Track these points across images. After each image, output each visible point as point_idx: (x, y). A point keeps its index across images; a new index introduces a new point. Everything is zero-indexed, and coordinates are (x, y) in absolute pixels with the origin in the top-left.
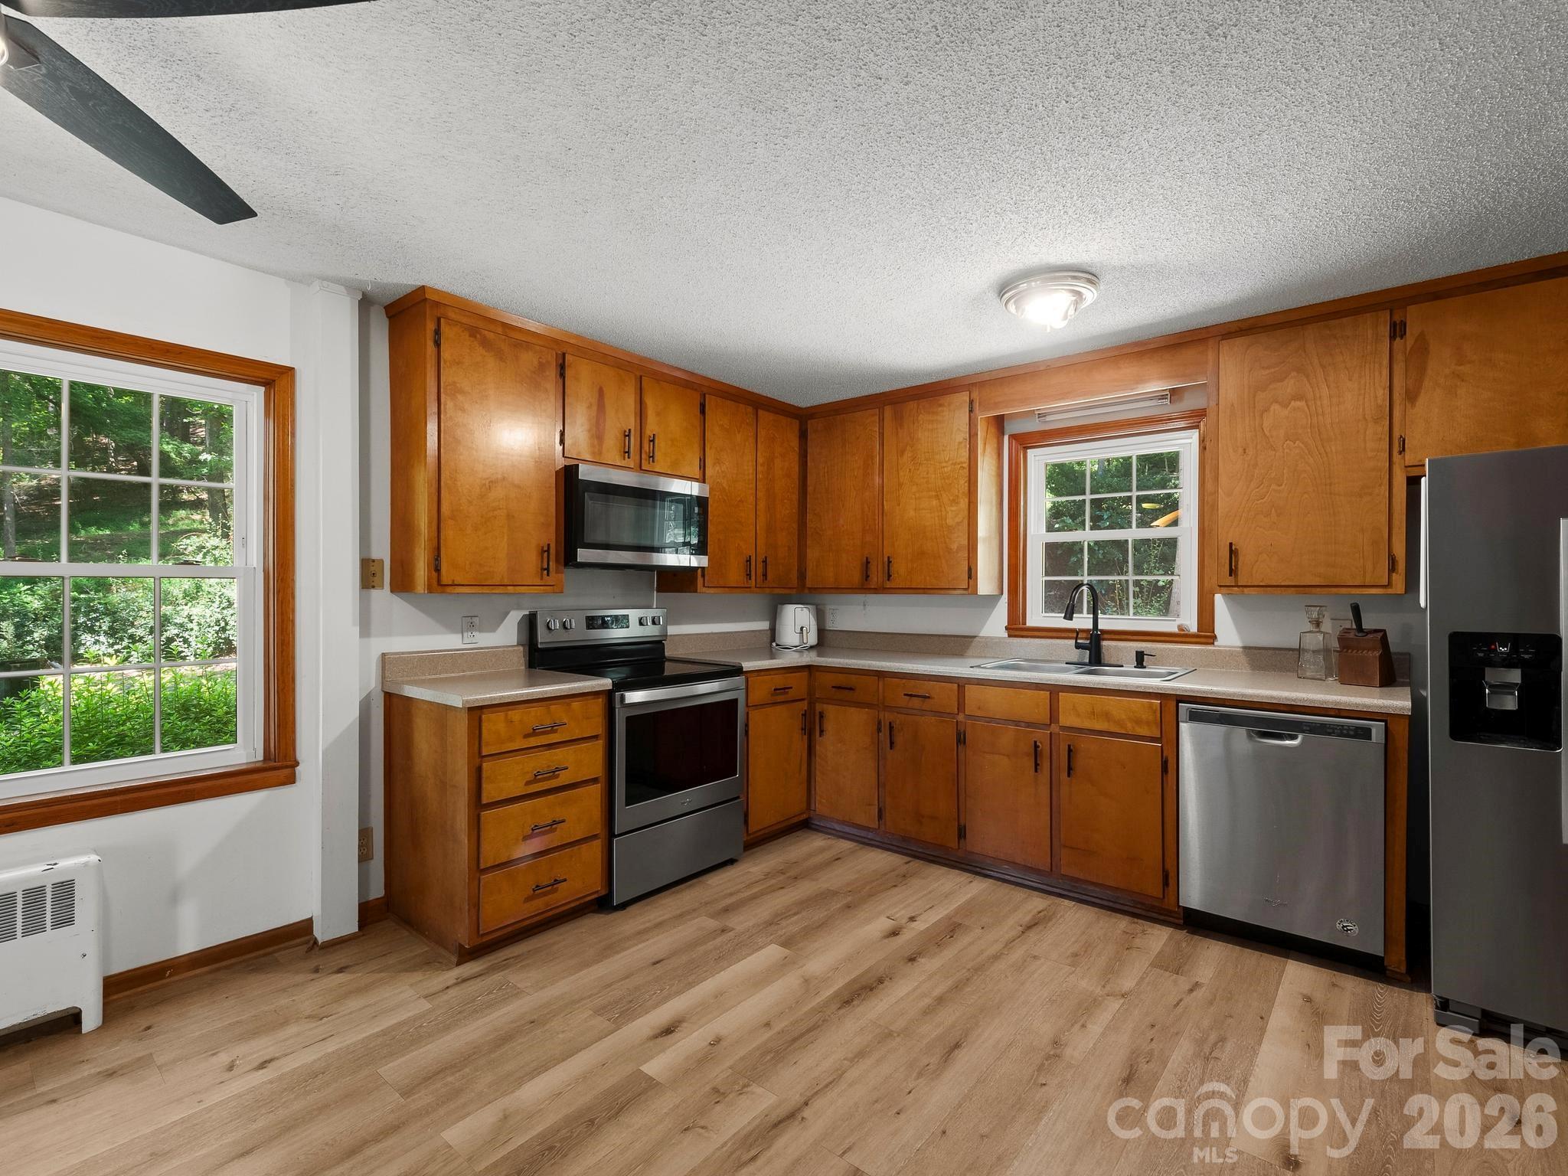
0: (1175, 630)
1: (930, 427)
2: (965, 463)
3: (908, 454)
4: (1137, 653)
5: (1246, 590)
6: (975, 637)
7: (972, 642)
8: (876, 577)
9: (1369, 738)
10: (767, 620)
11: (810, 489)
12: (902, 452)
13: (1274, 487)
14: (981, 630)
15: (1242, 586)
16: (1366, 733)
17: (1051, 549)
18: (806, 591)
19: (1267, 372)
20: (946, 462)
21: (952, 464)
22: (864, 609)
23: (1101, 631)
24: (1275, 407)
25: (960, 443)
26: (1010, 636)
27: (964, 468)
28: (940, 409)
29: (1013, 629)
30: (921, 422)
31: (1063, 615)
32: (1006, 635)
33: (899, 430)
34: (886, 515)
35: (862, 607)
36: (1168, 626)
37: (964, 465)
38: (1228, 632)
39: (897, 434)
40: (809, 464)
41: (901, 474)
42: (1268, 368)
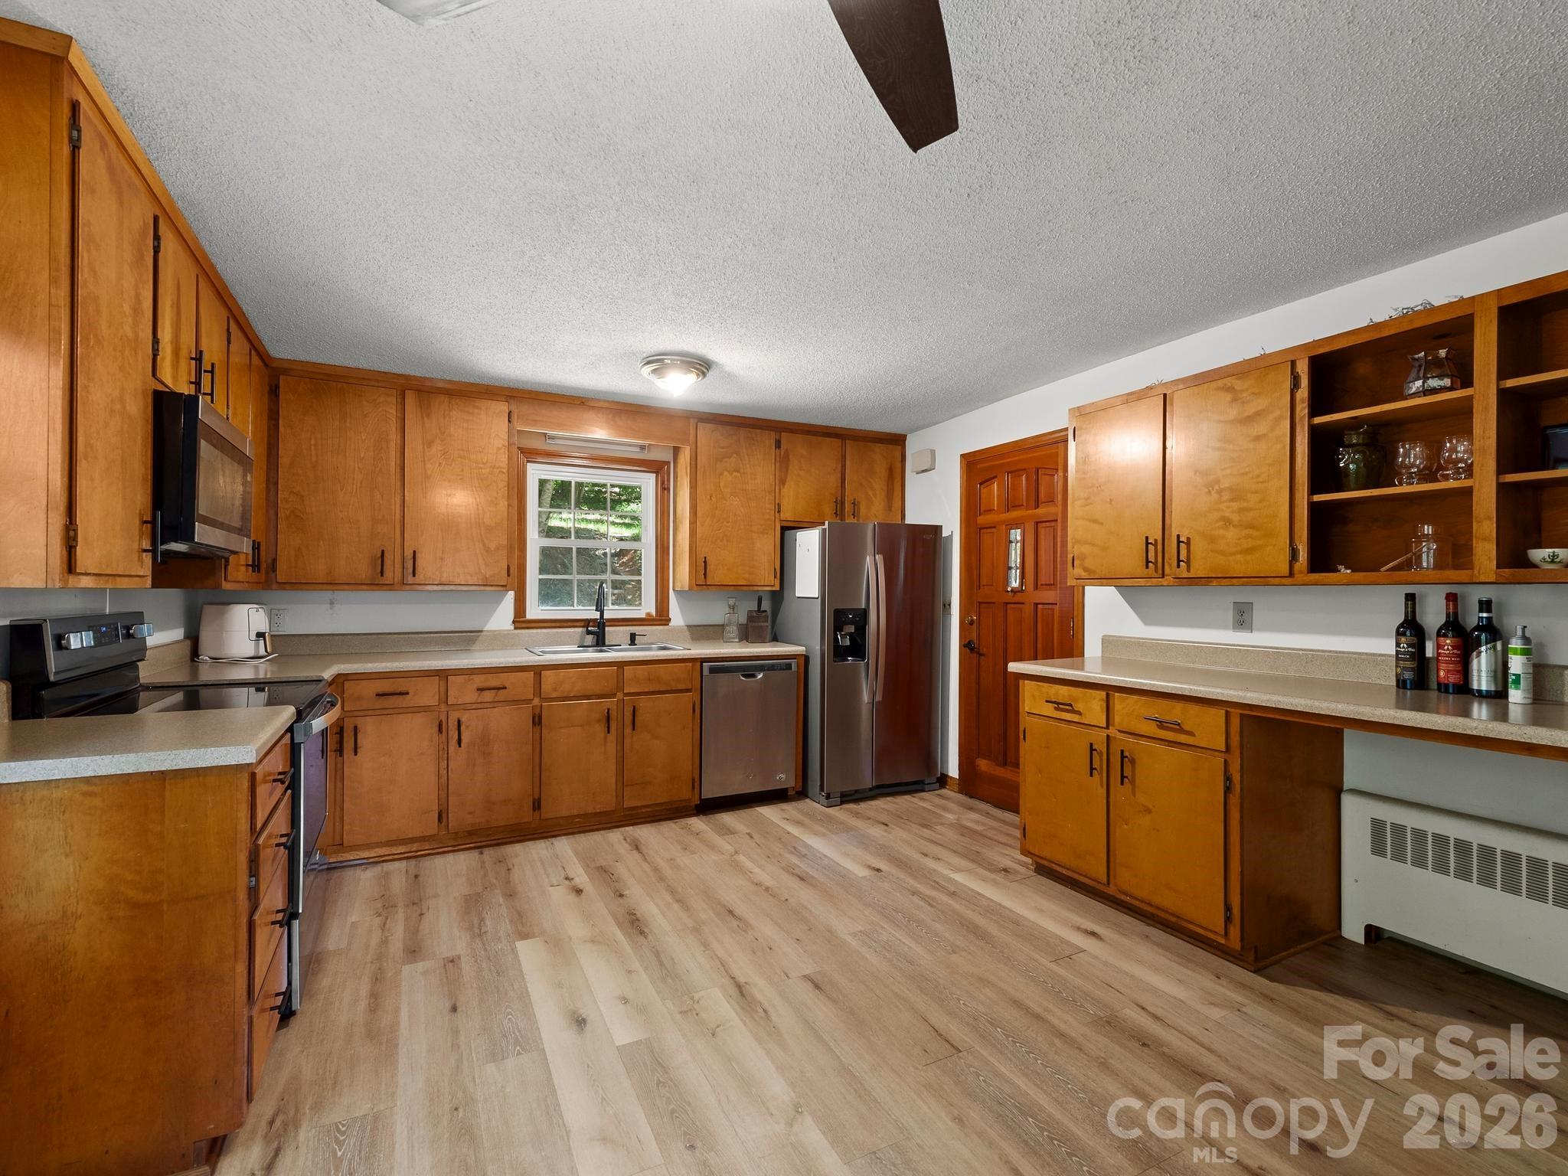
0: (644, 616)
1: (465, 425)
2: (505, 468)
3: (437, 448)
4: (631, 634)
5: (710, 587)
6: (481, 631)
7: (478, 636)
8: (392, 572)
9: (791, 669)
10: (180, 627)
11: (284, 461)
12: (430, 444)
13: (725, 523)
14: (485, 626)
15: (709, 585)
16: (789, 667)
17: (546, 552)
18: (275, 586)
19: (722, 450)
20: (484, 464)
21: (491, 467)
22: (331, 609)
23: (606, 619)
24: (726, 473)
25: (499, 449)
26: (515, 628)
27: (503, 472)
28: (476, 411)
29: (519, 622)
30: (454, 419)
31: (594, 608)
32: (512, 627)
33: (426, 419)
34: (408, 507)
35: (328, 606)
36: (640, 613)
37: (504, 470)
38: (677, 616)
39: (423, 423)
40: (281, 429)
41: (429, 466)
42: (723, 448)
